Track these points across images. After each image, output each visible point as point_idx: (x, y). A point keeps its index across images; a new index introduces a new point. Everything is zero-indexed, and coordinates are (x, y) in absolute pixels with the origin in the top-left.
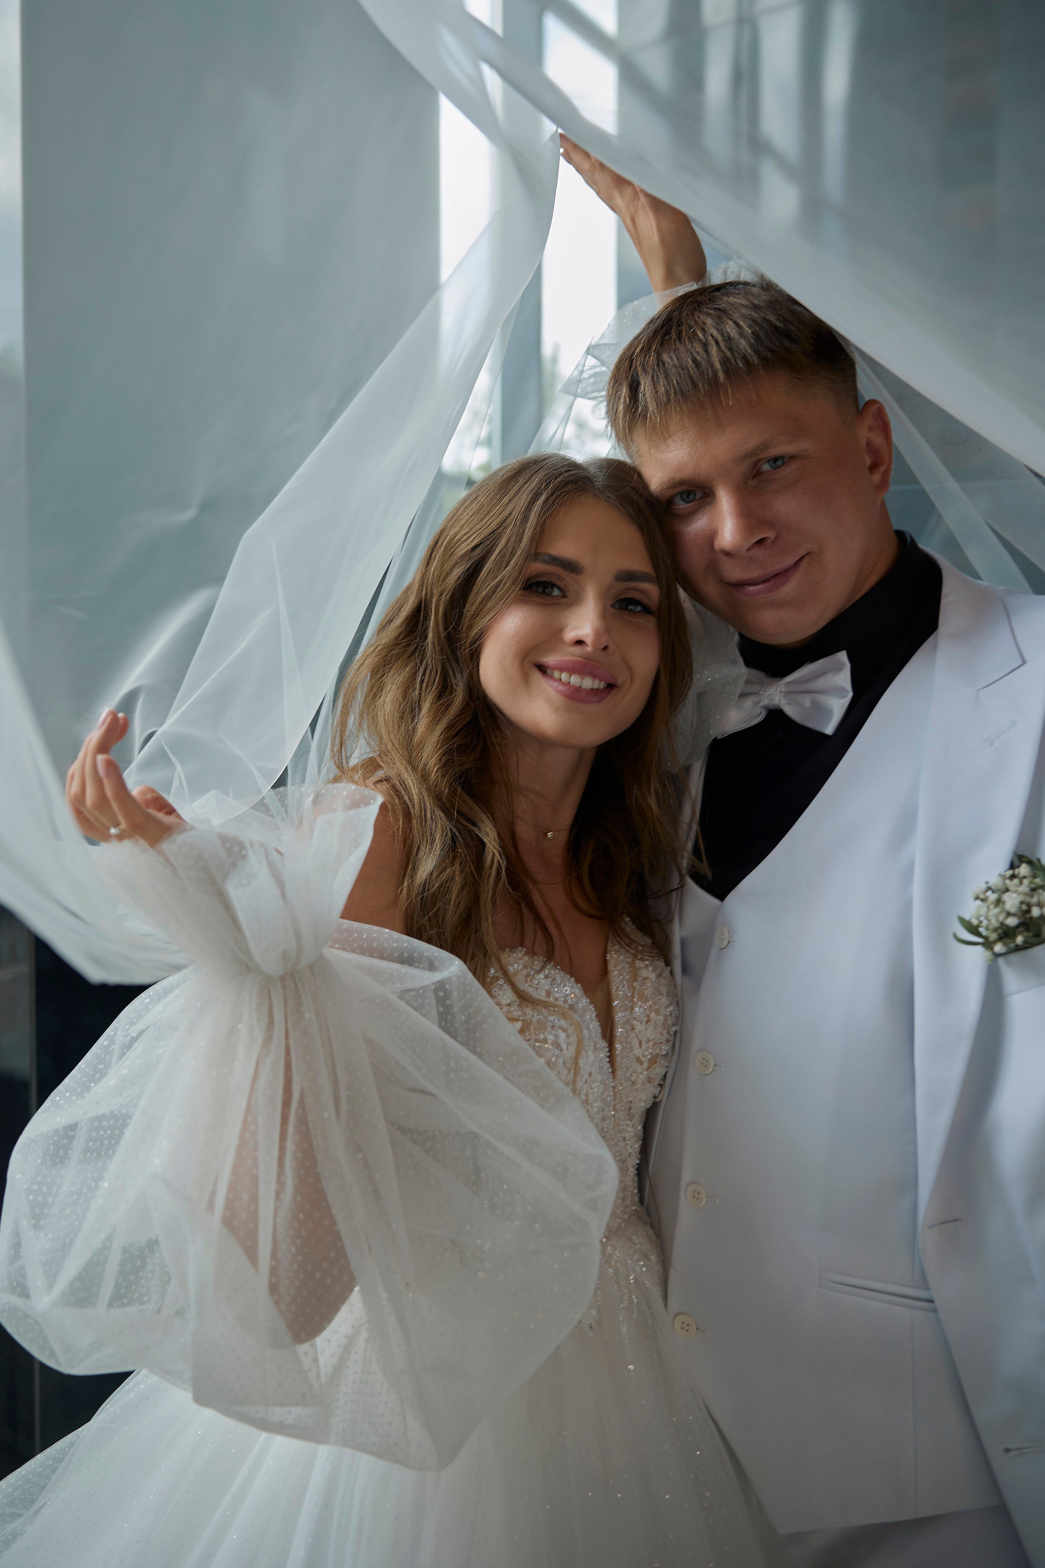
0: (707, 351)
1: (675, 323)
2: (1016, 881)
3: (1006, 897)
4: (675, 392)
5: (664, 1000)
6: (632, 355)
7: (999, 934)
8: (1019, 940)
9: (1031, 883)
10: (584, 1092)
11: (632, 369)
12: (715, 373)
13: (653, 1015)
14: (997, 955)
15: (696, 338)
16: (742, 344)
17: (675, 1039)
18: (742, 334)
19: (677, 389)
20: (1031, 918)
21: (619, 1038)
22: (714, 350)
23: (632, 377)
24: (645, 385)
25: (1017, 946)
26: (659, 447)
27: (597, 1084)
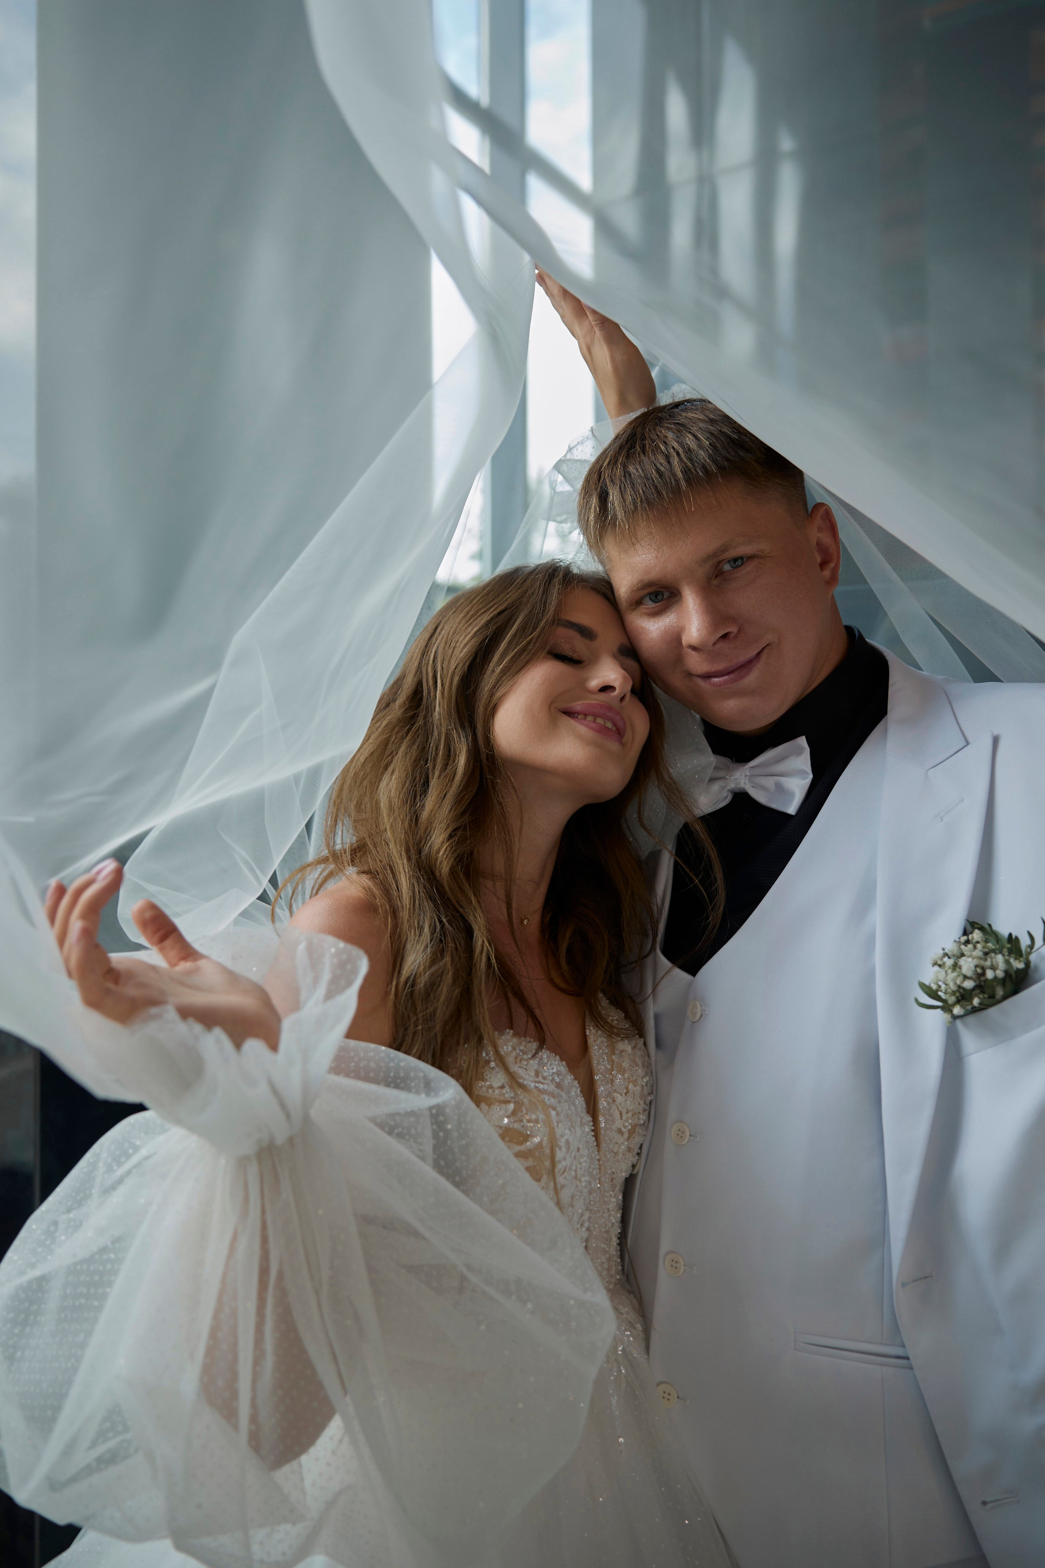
0: (669, 462)
1: (638, 438)
2: (970, 946)
3: (962, 962)
4: (641, 501)
5: (640, 1071)
6: (601, 468)
7: (957, 997)
8: (976, 1001)
9: (984, 947)
10: (574, 1168)
11: (601, 481)
12: (677, 481)
13: (631, 1086)
14: (955, 1017)
15: (659, 450)
16: (701, 455)
17: (650, 1108)
18: (700, 446)
19: (643, 497)
20: (986, 980)
21: (602, 1111)
22: (675, 461)
23: (601, 487)
24: (614, 496)
25: (974, 1007)
26: (629, 552)
27: (585, 1159)
